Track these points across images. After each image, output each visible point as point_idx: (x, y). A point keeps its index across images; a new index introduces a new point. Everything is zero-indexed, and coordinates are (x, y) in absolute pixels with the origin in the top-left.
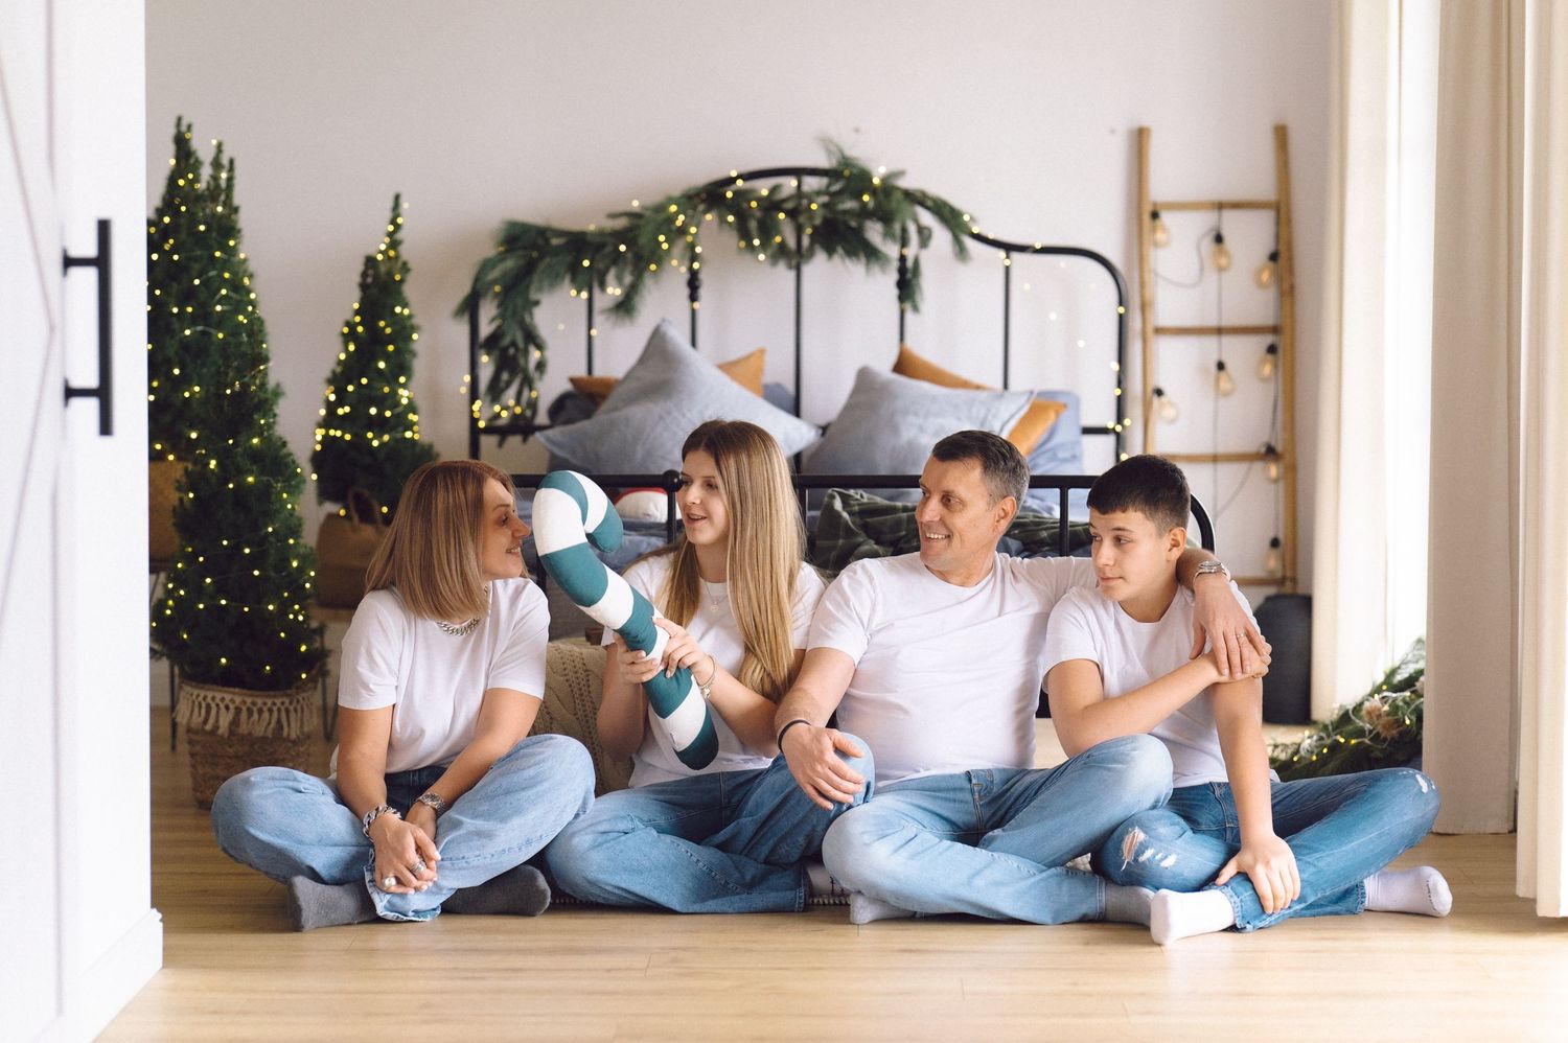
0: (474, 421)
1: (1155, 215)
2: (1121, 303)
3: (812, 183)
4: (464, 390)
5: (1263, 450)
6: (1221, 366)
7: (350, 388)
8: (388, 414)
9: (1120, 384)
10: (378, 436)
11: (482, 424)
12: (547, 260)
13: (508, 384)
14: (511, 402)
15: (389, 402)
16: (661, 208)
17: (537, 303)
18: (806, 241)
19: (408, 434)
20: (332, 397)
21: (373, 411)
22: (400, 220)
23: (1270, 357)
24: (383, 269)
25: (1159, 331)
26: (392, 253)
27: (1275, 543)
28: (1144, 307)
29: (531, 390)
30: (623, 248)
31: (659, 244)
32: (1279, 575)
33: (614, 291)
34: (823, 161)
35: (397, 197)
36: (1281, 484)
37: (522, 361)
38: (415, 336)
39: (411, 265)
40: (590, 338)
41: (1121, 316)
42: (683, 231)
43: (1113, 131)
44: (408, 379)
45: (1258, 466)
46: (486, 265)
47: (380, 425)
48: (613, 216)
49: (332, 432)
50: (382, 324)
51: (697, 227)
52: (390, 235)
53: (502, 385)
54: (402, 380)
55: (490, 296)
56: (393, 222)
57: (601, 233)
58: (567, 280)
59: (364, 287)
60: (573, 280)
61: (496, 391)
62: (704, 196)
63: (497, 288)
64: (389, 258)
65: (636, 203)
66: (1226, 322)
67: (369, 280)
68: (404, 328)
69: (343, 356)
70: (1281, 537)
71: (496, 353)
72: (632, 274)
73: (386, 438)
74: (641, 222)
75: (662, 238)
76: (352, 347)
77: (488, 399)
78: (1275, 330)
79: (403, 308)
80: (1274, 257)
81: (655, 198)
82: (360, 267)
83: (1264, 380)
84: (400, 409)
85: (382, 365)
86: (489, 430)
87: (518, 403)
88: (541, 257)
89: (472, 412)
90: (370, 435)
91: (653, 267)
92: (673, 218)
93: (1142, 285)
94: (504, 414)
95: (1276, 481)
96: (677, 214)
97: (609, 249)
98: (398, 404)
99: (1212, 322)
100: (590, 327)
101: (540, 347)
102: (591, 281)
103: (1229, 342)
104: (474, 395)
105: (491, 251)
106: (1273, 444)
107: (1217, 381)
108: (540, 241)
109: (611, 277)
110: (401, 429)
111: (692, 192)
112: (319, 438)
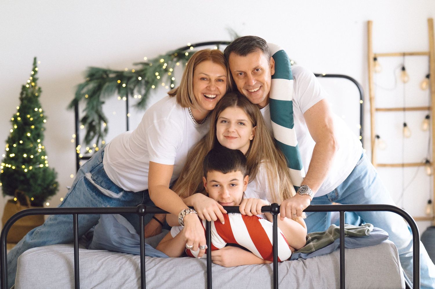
0: (77, 155)
1: (375, 59)
2: (361, 98)
4: (73, 141)
5: (424, 161)
6: (405, 125)
7: (15, 145)
8: (32, 157)
9: (361, 134)
10: (27, 167)
11: (81, 156)
12: (107, 84)
13: (93, 137)
14: (94, 145)
15: (32, 151)
16: (157, 60)
17: (103, 103)
19: (41, 166)
20: (8, 149)
21: (25, 156)
22: (37, 69)
23: (427, 120)
24: (30, 91)
25: (377, 110)
26: (33, 84)
27: (430, 202)
28: (371, 99)
29: (102, 140)
30: (140, 78)
31: (156, 76)
32: (432, 216)
33: (137, 97)
35: (35, 59)
36: (432, 177)
37: (97, 128)
38: (45, 121)
39: (42, 89)
40: (127, 118)
41: (361, 105)
42: (166, 70)
44: (42, 140)
45: (422, 168)
46: (81, 87)
47: (28, 162)
48: (136, 64)
49: (7, 165)
50: (28, 116)
51: (173, 68)
52: (33, 76)
53: (90, 138)
54: (39, 141)
55: (83, 100)
56: (34, 70)
57: (130, 72)
58: (116, 92)
59: (22, 99)
60: (119, 92)
61: (88, 140)
62: (176, 54)
63: (87, 96)
64: (32, 86)
65: (145, 59)
66: (407, 105)
67: (24, 96)
68: (39, 117)
69: (12, 131)
70: (432, 200)
71: (87, 125)
72: (145, 89)
73: (31, 168)
74: (148, 67)
75: (157, 74)
76: (16, 127)
77: (85, 144)
78: (429, 108)
79: (39, 109)
80: (428, 76)
81: (155, 56)
82: (20, 90)
83: (424, 131)
84: (38, 154)
85: (29, 135)
86: (84, 158)
87: (97, 146)
88: (105, 83)
89: (77, 150)
90: (23, 167)
91: (153, 87)
92: (161, 65)
93: (370, 90)
94: (91, 151)
95: (430, 175)
96: (164, 63)
97: (134, 79)
98: (37, 152)
99: (401, 106)
100: (127, 112)
101: (105, 121)
102: (128, 92)
103: (408, 114)
104: (77, 144)
105: (82, 80)
106: (429, 159)
107: (404, 131)
108: (105, 76)
109: (135, 91)
110: (38, 163)
111: (170, 53)
112: (2, 167)
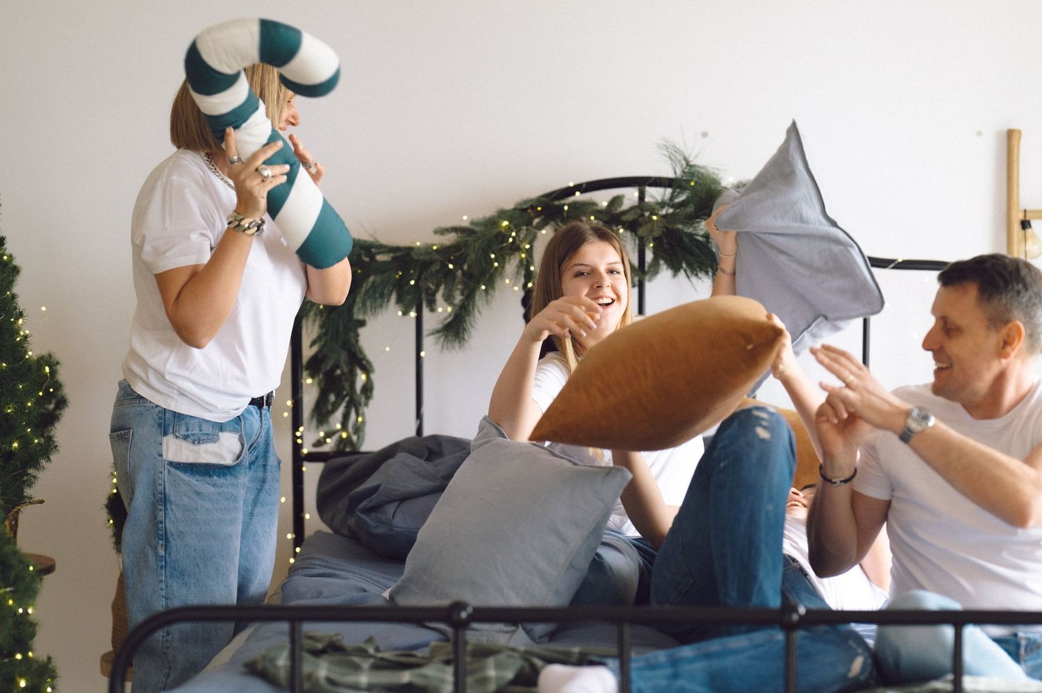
0: (297, 448)
1: (1025, 224)
3: (655, 194)
4: (286, 417)
11: (305, 451)
12: (371, 278)
13: (335, 406)
14: (338, 427)
16: (492, 223)
17: (362, 323)
18: (649, 256)
29: (358, 415)
30: (451, 266)
31: (490, 262)
33: (446, 309)
34: (667, 172)
37: (348, 384)
40: (418, 361)
42: (515, 247)
43: (979, 134)
48: (442, 231)
51: (531, 243)
53: (328, 408)
57: (428, 250)
58: (392, 300)
60: (399, 300)
61: (322, 413)
62: (539, 208)
65: (465, 218)
71: (320, 376)
72: (462, 294)
74: (472, 238)
75: (492, 256)
77: (313, 423)
81: (488, 212)
86: (312, 457)
87: (344, 427)
88: (366, 275)
89: (295, 438)
91: (482, 288)
92: (503, 237)
94: (330, 440)
96: (509, 230)
97: (436, 267)
100: (419, 348)
102: (419, 300)
104: (297, 422)
108: (365, 259)
109: (439, 297)
111: (525, 205)
